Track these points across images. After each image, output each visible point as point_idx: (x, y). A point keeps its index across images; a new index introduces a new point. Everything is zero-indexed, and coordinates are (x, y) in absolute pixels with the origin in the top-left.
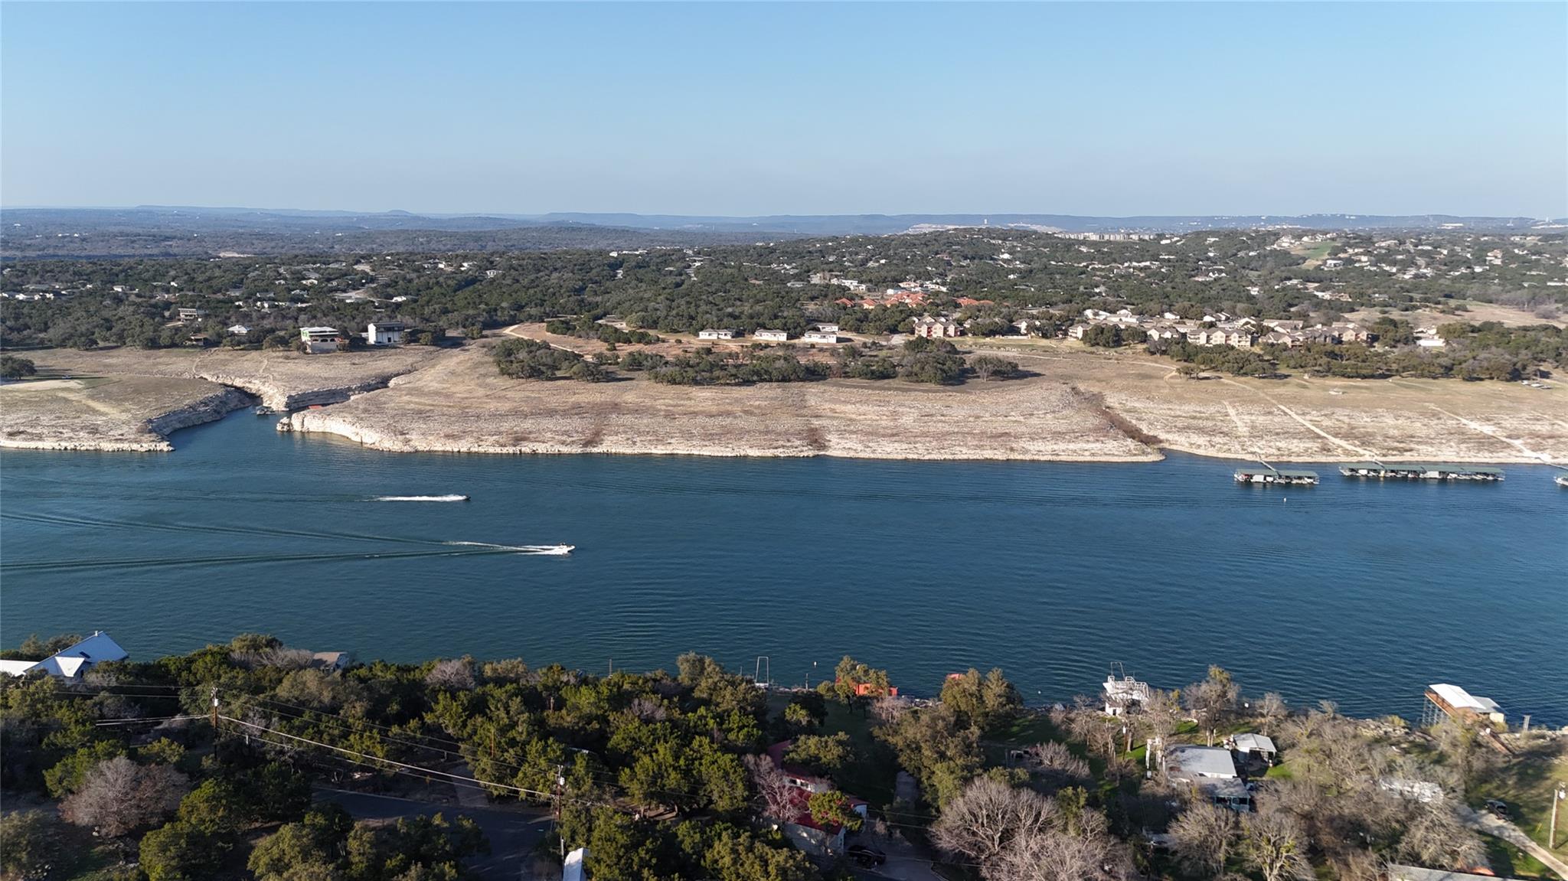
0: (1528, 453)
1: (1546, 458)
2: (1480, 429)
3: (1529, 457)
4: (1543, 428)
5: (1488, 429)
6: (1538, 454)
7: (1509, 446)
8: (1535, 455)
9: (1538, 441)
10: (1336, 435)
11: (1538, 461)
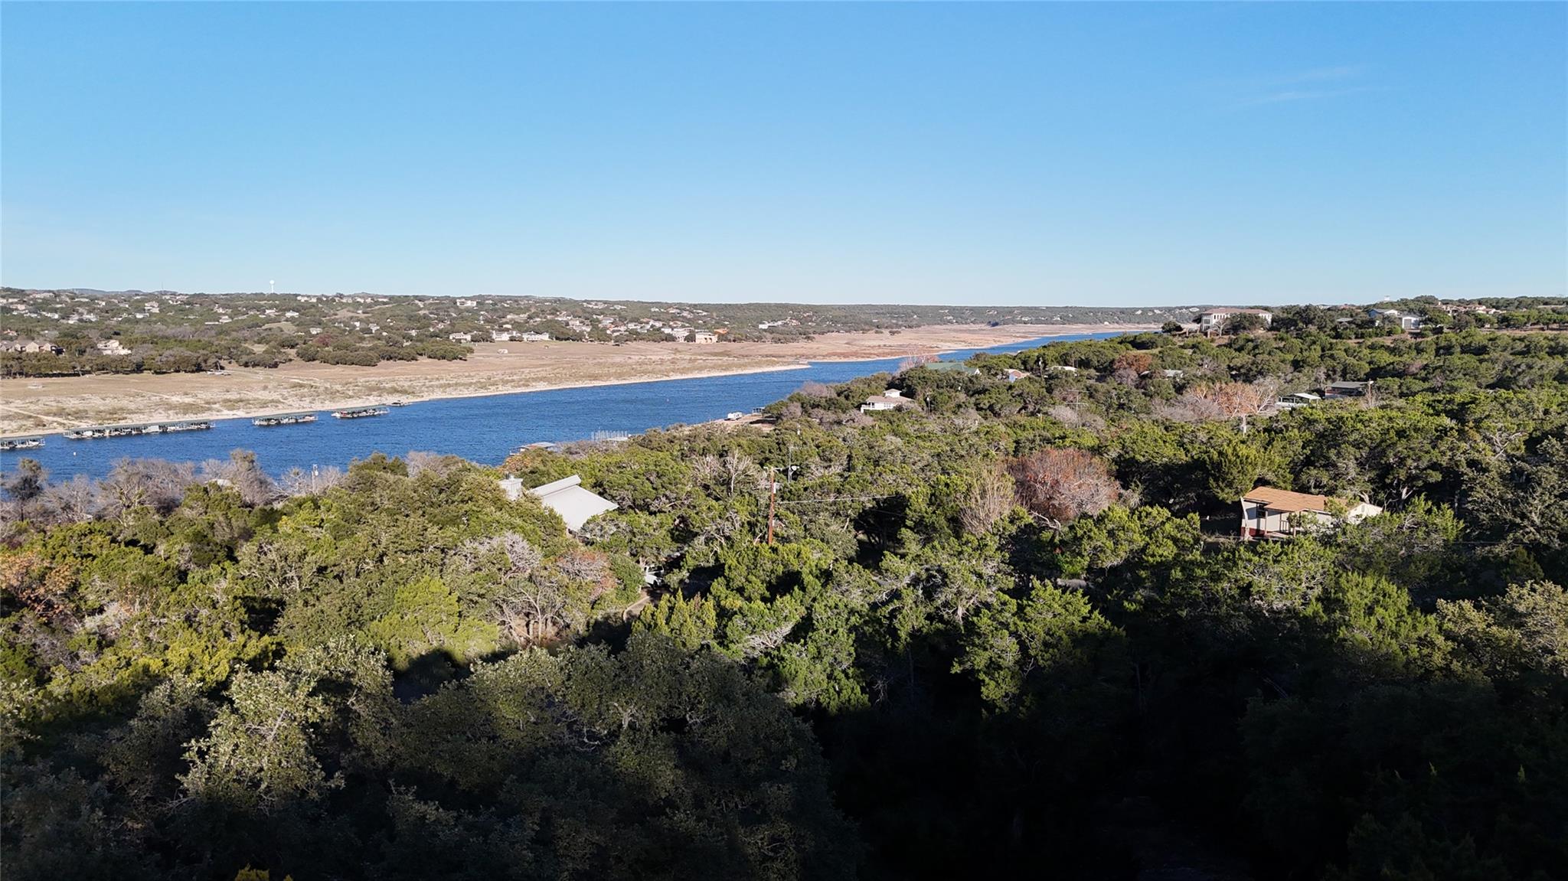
0: (226, 412)
1: (241, 414)
2: (181, 401)
3: (227, 414)
4: (233, 396)
5: (188, 400)
6: (235, 412)
7: (209, 409)
8: (231, 413)
9: (231, 404)
10: (48, 414)
11: (235, 417)
